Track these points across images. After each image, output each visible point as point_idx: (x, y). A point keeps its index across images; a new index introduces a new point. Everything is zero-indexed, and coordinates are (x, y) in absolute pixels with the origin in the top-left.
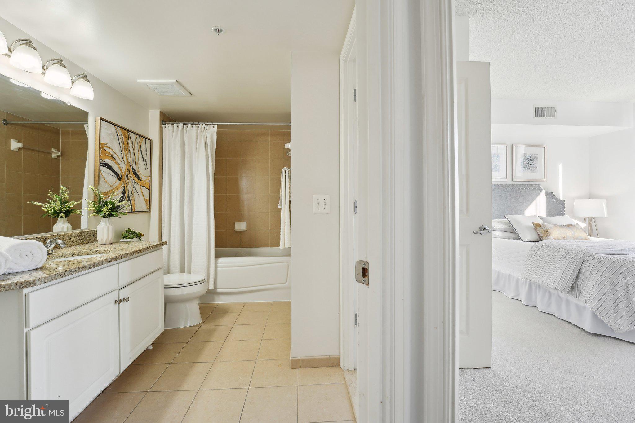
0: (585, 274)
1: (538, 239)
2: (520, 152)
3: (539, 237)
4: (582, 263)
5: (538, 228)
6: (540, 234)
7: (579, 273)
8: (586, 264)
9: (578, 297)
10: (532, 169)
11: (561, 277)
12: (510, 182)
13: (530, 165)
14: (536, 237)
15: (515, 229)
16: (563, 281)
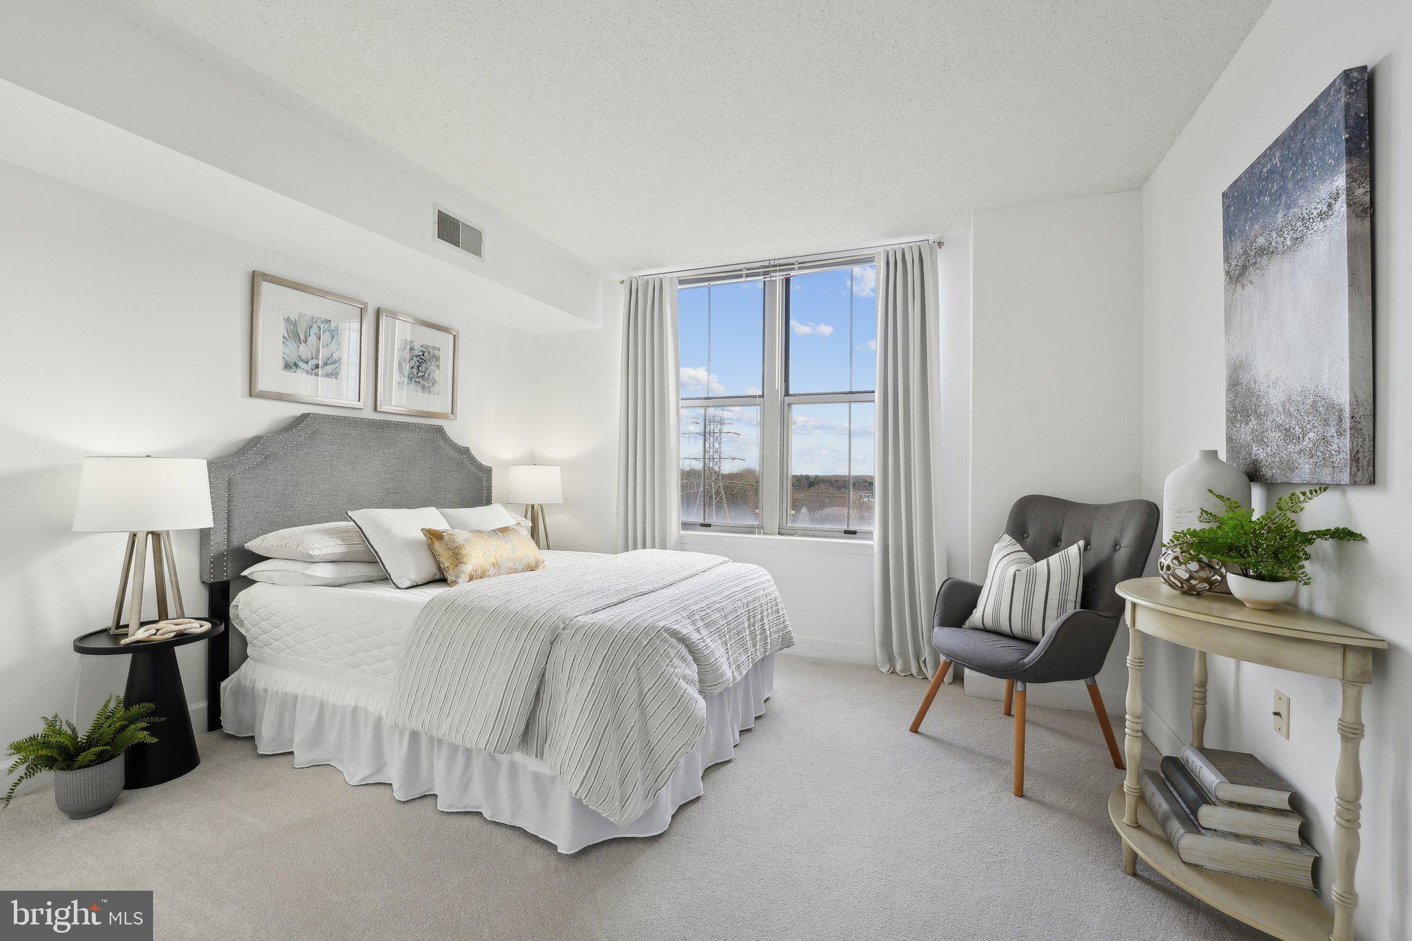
0: (557, 684)
1: (435, 576)
2: (399, 334)
3: (439, 568)
4: (550, 652)
5: (437, 545)
6: (442, 560)
7: (541, 680)
8: (559, 651)
9: (540, 755)
10: (426, 384)
11: (499, 710)
12: (368, 414)
13: (420, 374)
14: (429, 571)
15: (376, 552)
16: (506, 720)
